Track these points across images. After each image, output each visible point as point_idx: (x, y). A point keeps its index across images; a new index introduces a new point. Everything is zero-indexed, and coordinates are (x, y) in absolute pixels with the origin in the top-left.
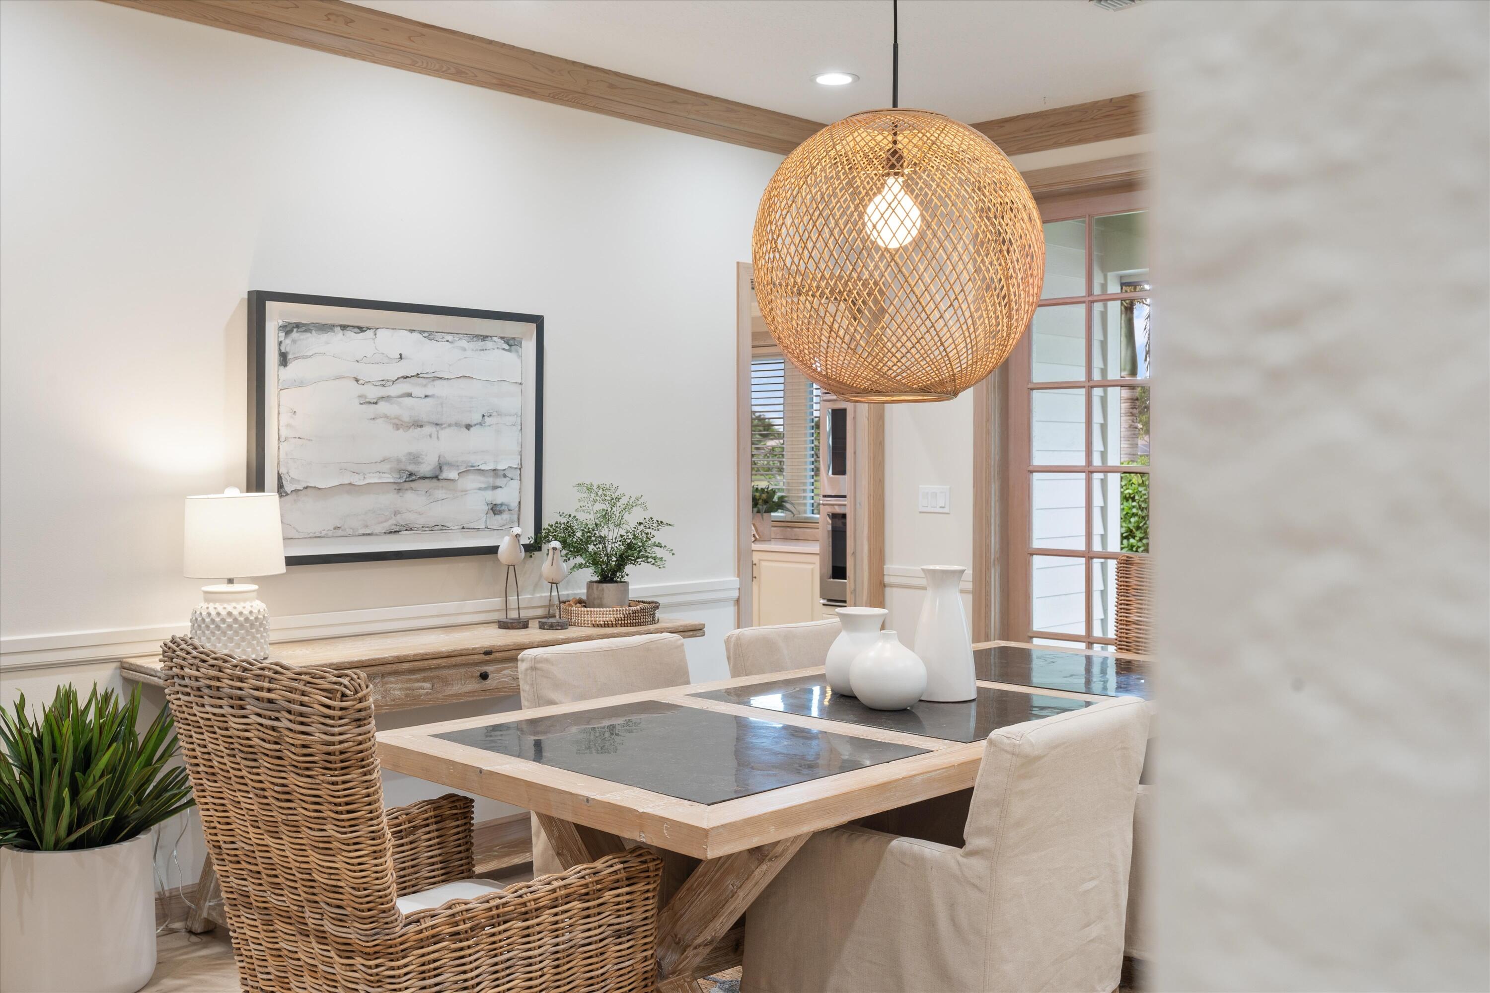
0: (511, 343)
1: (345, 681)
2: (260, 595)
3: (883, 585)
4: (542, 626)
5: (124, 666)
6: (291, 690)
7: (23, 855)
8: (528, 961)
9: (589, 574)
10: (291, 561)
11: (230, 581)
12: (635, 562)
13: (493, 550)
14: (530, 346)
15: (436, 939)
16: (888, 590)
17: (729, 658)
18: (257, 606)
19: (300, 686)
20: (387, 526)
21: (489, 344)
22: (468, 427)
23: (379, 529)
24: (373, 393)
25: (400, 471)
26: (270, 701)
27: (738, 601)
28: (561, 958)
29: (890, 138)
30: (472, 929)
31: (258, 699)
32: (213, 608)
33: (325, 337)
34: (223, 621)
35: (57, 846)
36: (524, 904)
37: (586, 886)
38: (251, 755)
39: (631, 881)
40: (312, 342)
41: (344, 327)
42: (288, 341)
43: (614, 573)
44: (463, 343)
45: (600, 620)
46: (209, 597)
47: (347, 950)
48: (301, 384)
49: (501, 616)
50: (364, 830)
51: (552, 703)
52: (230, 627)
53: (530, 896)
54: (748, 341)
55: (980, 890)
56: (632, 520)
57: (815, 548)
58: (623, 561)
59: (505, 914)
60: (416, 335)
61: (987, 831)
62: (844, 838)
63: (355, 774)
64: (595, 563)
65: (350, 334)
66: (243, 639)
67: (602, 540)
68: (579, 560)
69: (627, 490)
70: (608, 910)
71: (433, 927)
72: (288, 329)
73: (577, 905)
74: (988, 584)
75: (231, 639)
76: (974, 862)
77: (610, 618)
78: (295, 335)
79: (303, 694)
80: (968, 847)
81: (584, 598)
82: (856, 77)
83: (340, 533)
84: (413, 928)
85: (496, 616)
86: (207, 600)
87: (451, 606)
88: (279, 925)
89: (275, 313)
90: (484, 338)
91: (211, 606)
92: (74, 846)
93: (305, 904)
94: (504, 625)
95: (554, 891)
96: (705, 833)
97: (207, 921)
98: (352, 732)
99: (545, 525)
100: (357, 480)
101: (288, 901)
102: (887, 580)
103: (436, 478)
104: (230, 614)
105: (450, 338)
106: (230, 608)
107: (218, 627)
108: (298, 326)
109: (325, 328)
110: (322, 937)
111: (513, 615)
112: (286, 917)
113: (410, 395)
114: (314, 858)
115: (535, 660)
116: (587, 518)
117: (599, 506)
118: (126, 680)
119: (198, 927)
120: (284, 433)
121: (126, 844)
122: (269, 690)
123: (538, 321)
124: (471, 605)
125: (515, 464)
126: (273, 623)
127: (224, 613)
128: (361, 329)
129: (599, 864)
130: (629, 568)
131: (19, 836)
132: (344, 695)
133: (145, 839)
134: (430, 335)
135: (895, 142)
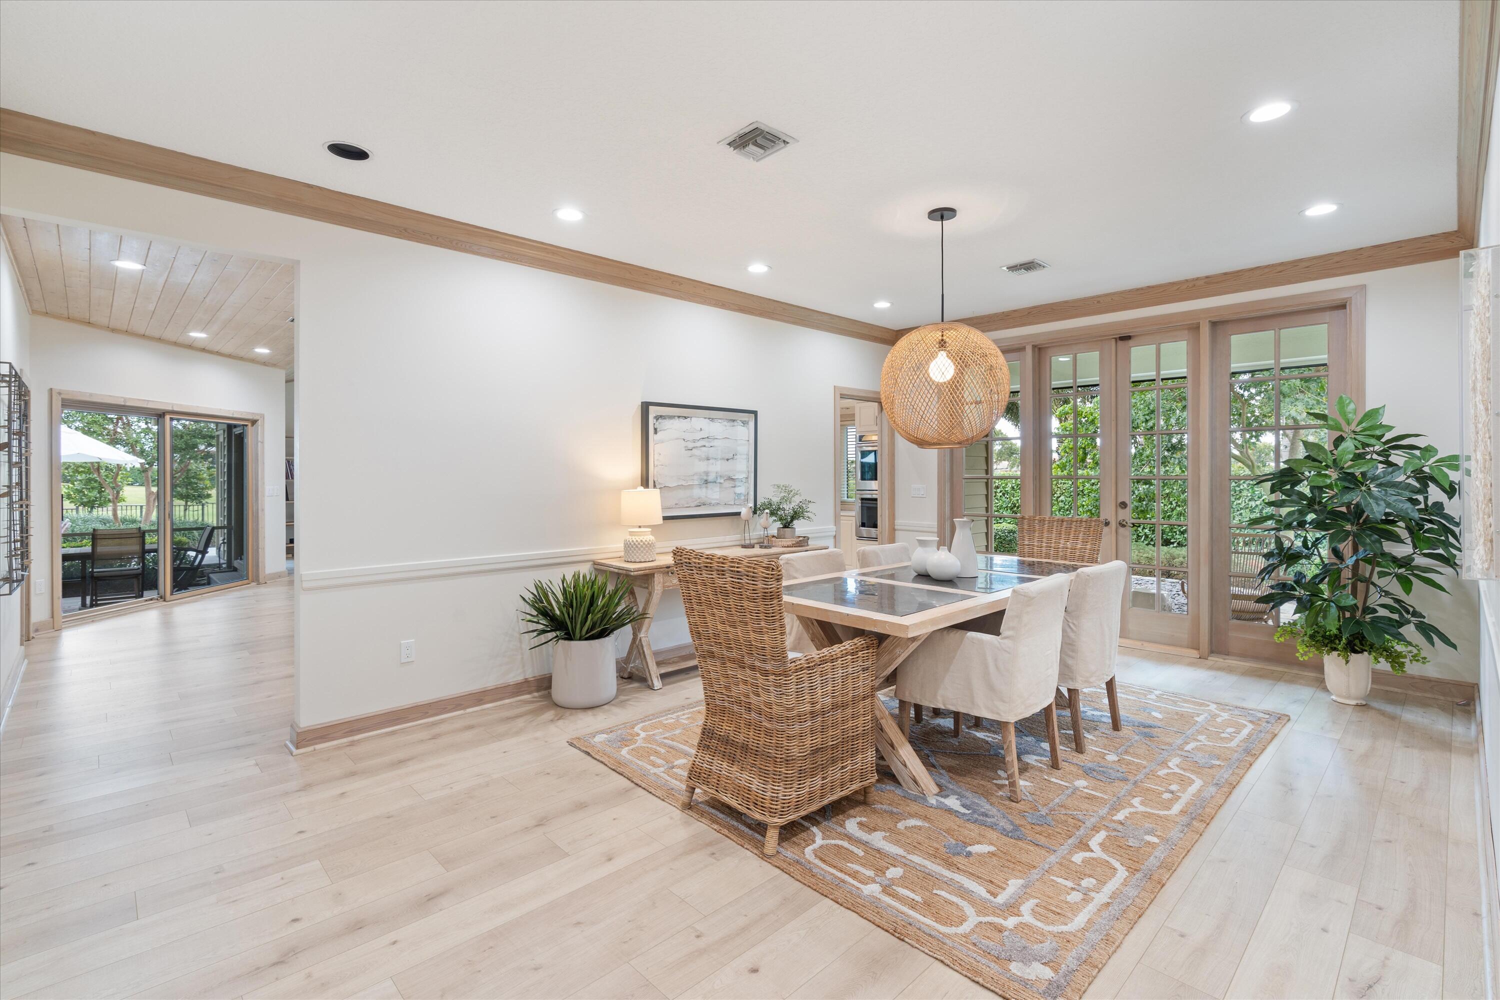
0: (745, 423)
1: (773, 563)
2: (652, 533)
3: (894, 530)
4: (761, 547)
5: (595, 563)
6: (749, 567)
7: (567, 642)
8: (834, 679)
9: (779, 524)
10: (665, 518)
11: (640, 527)
12: (798, 519)
13: (738, 514)
14: (752, 424)
15: (802, 669)
16: (896, 532)
17: (859, 560)
18: (650, 538)
19: (753, 565)
20: (696, 503)
21: (735, 423)
22: (728, 460)
23: (693, 505)
24: (691, 445)
25: (701, 479)
26: (738, 572)
27: (835, 537)
28: (845, 678)
29: (940, 334)
30: (814, 665)
31: (732, 571)
32: (635, 538)
33: (672, 421)
34: (639, 544)
35: (580, 639)
36: (832, 656)
37: (853, 649)
38: (726, 594)
39: (868, 648)
40: (666, 424)
41: (679, 417)
42: (657, 423)
43: (789, 525)
44: (725, 423)
45: (786, 544)
46: (631, 533)
47: (765, 673)
48: (662, 442)
49: (743, 543)
50: (777, 624)
51: (795, 578)
52: (642, 546)
53: (834, 653)
54: (839, 419)
55: (1009, 653)
56: (796, 501)
57: (853, 513)
58: (793, 518)
59: (826, 660)
60: (707, 420)
61: (1013, 628)
62: (945, 632)
63: (775, 601)
64: (781, 519)
65: (681, 420)
66: (647, 552)
67: (784, 510)
68: (774, 518)
69: (795, 487)
70: (860, 659)
71: (801, 664)
72: (657, 418)
73: (850, 657)
74: (944, 529)
75: (642, 552)
76: (1006, 641)
77: (790, 543)
78: (660, 420)
79: (754, 568)
80: (1003, 635)
81: (776, 535)
82: (892, 304)
83: (677, 506)
84: (793, 664)
85: (738, 543)
86: (630, 535)
87: (721, 538)
88: (728, 664)
89: (653, 411)
90: (734, 421)
91: (633, 537)
92: (587, 639)
93: (746, 655)
94: (744, 547)
95: (842, 651)
96: (907, 627)
97: (630, 673)
98: (775, 584)
99: (759, 503)
100: (684, 483)
101: (734, 654)
102: (896, 527)
103: (715, 482)
104: (642, 541)
105: (720, 421)
106: (641, 539)
107: (637, 547)
108: (661, 416)
109: (671, 417)
110: (753, 668)
111: (748, 542)
112: (733, 661)
113: (705, 446)
114: (752, 635)
115: (788, 559)
116: (775, 500)
117: (783, 494)
118: (596, 569)
119: (626, 675)
120: (656, 463)
121: (607, 638)
122: (737, 567)
123: (755, 413)
124: (728, 538)
125: (745, 476)
126: (658, 545)
127: (639, 540)
128: (686, 418)
129: (855, 640)
130: (795, 522)
131: (565, 634)
132: (773, 569)
133: (612, 637)
134: (712, 420)
135: (942, 336)
